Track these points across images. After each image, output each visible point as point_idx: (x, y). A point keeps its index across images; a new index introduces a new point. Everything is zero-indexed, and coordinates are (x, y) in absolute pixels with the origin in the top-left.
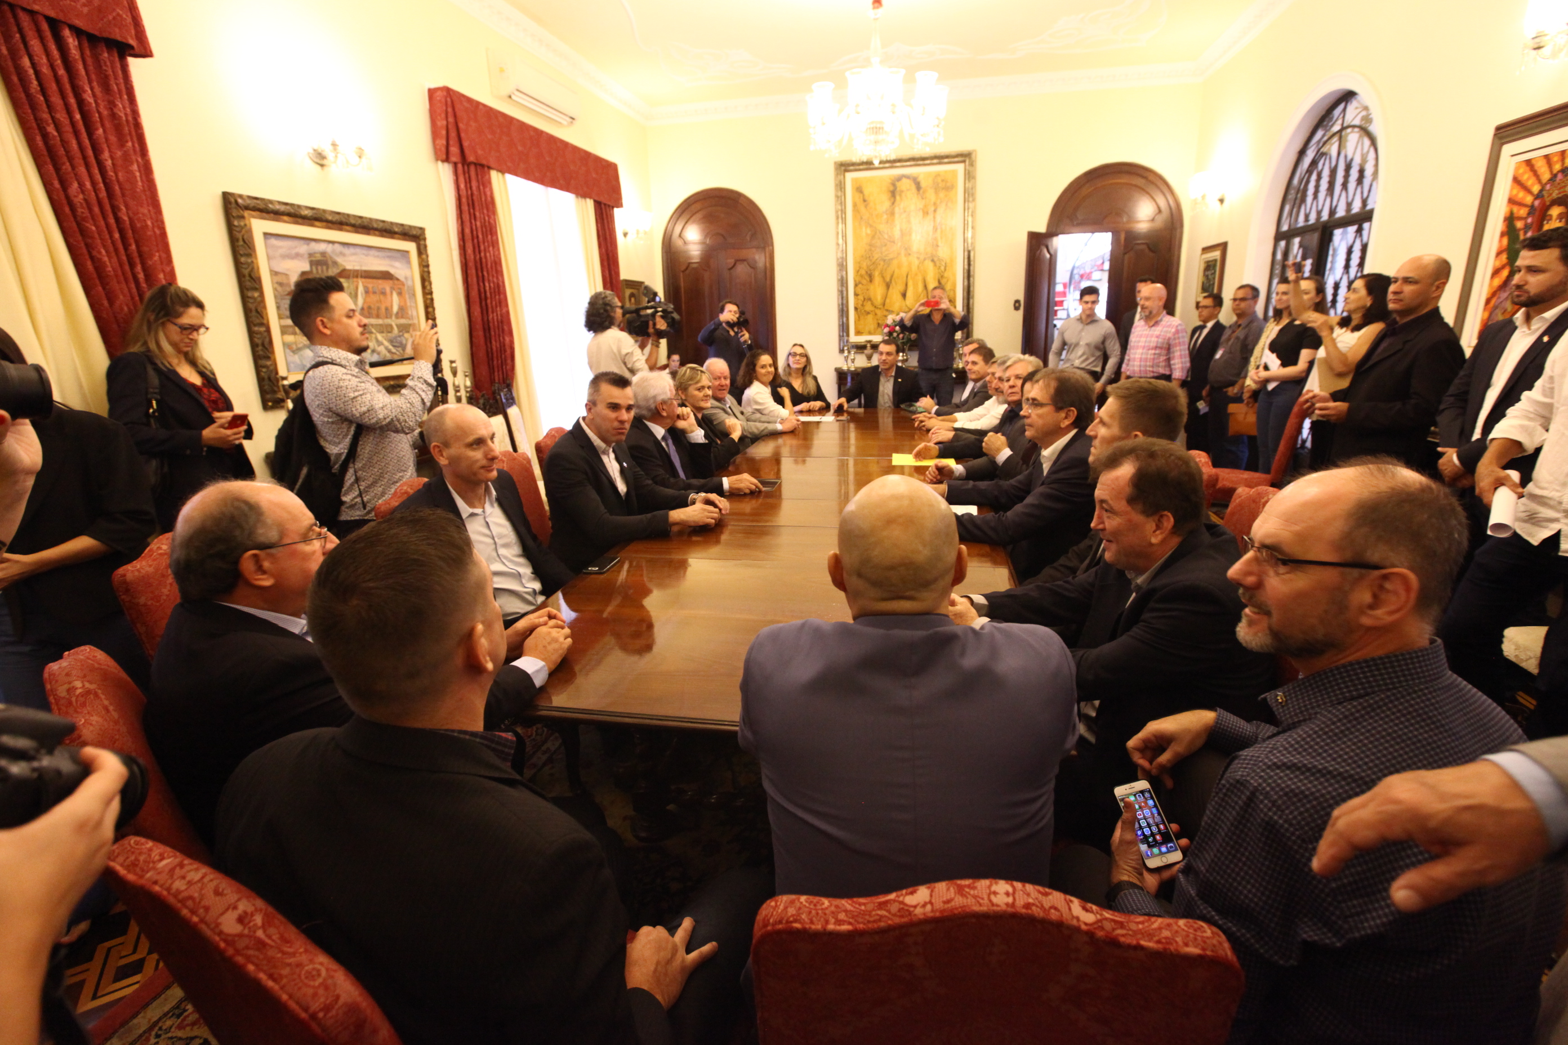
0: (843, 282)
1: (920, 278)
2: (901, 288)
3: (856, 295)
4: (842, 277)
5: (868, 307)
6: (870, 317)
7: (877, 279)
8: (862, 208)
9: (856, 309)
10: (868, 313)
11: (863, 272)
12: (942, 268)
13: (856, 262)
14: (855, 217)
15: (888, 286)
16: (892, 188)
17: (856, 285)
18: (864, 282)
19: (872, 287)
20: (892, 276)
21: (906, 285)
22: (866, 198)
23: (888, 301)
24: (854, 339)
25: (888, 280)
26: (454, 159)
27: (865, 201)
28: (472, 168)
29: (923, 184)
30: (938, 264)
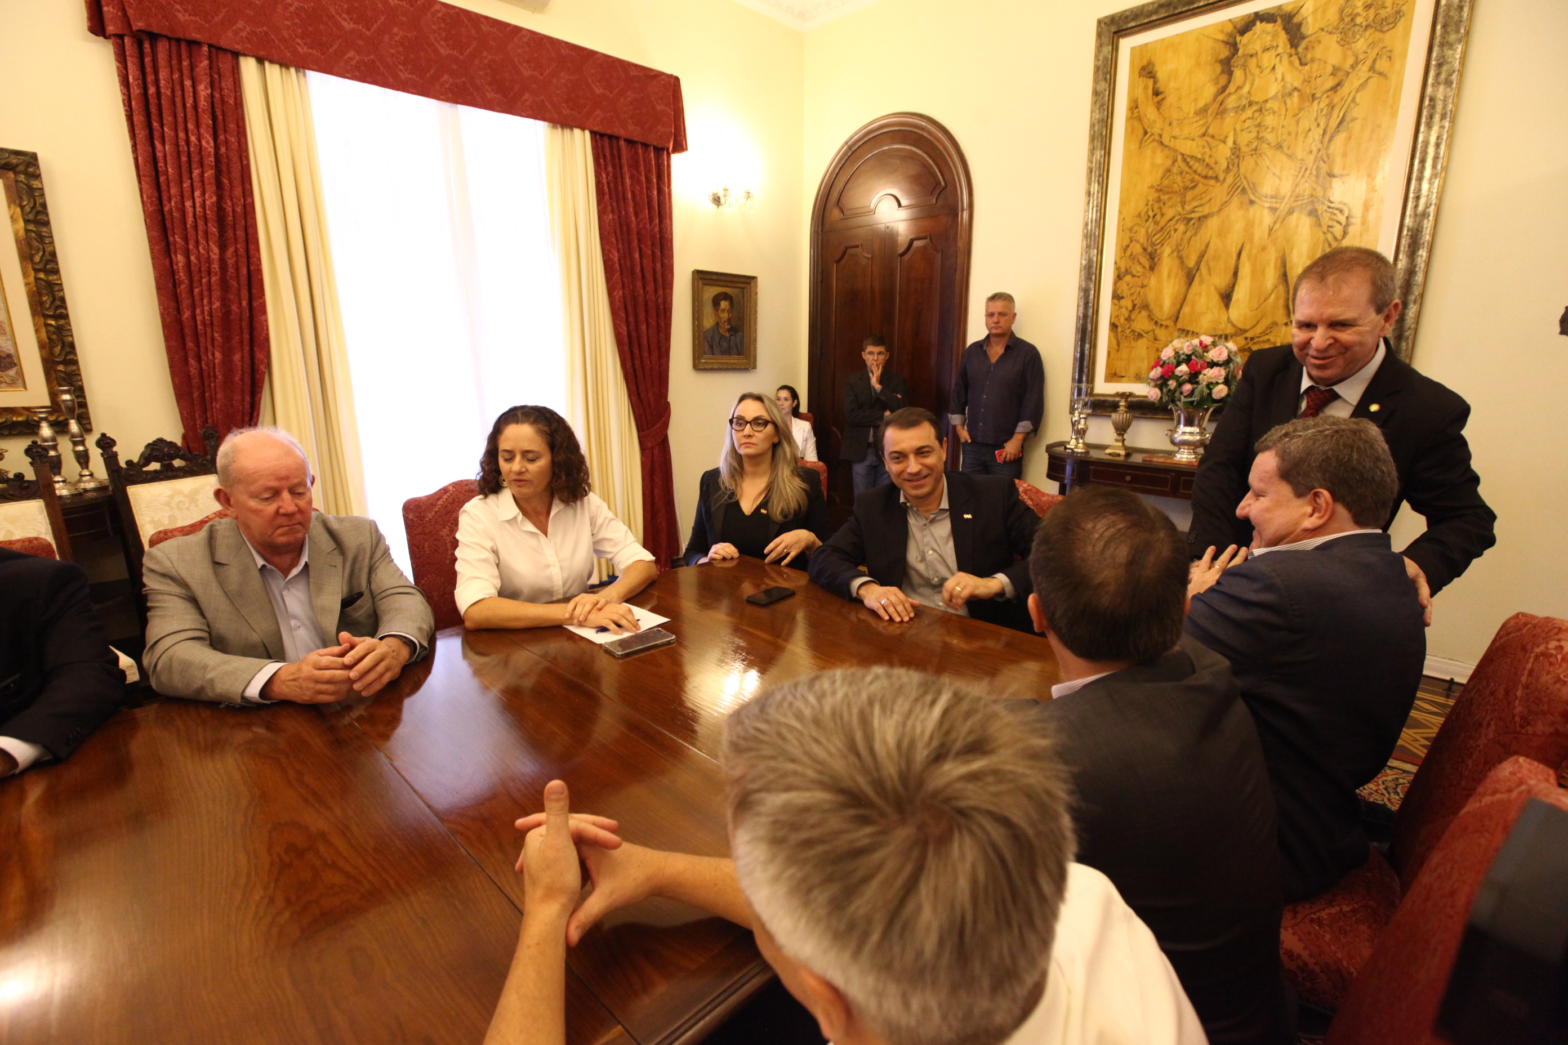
0: (1091, 273)
1: (1272, 257)
2: (1220, 280)
3: (1117, 297)
4: (1090, 261)
5: (1141, 323)
6: (1142, 343)
7: (1167, 262)
8: (1150, 112)
9: (1114, 326)
10: (1140, 336)
11: (1137, 249)
12: (1338, 230)
13: (1122, 228)
14: (1130, 132)
15: (1190, 277)
16: (1225, 53)
17: (1119, 277)
18: (1137, 269)
19: (1153, 281)
20: (1201, 256)
21: (1236, 274)
22: (1161, 86)
23: (1186, 309)
24: (1103, 387)
25: (1191, 263)
26: (110, 29)
27: (1156, 93)
28: (162, 47)
29: (1310, 28)
30: (1325, 220)
